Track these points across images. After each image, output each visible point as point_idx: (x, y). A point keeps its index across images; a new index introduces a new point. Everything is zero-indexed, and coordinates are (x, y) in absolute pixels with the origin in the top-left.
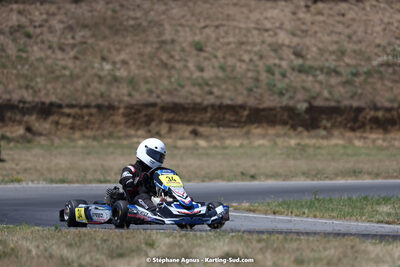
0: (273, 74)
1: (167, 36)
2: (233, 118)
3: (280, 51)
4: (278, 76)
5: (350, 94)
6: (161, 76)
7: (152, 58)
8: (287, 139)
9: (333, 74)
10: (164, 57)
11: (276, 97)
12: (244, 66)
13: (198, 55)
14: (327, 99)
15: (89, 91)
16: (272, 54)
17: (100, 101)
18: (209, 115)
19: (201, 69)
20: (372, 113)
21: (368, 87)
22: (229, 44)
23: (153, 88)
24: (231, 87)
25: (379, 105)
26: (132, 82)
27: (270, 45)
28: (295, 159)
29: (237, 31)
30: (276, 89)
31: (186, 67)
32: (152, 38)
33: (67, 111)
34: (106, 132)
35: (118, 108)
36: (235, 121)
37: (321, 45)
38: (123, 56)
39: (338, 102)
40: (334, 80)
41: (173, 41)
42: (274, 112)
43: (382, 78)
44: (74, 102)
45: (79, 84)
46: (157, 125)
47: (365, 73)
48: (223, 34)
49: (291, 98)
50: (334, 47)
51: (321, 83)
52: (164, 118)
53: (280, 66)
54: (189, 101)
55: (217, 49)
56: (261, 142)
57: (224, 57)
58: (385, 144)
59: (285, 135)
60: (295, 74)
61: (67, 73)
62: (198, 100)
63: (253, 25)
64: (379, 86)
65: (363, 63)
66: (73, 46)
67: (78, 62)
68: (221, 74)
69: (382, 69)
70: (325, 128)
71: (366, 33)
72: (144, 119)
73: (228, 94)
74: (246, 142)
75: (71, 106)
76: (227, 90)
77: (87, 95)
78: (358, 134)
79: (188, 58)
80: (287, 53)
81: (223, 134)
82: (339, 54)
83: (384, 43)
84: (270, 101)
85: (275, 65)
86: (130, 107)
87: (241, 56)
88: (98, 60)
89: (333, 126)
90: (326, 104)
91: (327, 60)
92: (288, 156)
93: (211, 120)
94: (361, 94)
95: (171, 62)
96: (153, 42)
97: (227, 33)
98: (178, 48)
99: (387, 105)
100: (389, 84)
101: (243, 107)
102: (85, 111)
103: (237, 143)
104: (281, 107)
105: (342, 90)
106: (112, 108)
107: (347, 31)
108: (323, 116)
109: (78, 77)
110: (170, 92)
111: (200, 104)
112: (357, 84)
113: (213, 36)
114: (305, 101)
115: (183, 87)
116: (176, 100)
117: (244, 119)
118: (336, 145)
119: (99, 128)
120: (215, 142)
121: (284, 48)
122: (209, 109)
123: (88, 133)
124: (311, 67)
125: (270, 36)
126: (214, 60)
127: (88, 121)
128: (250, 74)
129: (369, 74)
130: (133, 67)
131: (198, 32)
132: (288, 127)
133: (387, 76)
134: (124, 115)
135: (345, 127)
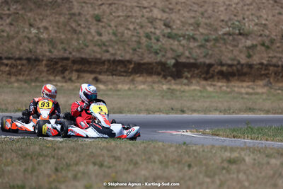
0: (150, 39)
1: (75, 10)
2: (122, 70)
3: (154, 23)
4: (154, 41)
5: (204, 54)
6: (72, 39)
7: (65, 26)
8: (161, 85)
9: (192, 40)
10: (74, 25)
11: (152, 55)
12: (130, 33)
13: (97, 25)
14: (188, 58)
15: (21, 48)
16: (150, 25)
17: (29, 56)
18: (106, 67)
19: (100, 35)
20: (219, 68)
21: (216, 49)
22: (119, 17)
23: (67, 47)
24: (121, 48)
25: (224, 62)
26: (51, 42)
27: (147, 18)
28: (168, 99)
29: (124, 8)
30: (152, 50)
31: (89, 32)
32: (65, 11)
33: (5, 61)
34: (33, 78)
35: (42, 60)
36: (124, 72)
37: (183, 20)
38: (44, 23)
39: (196, 60)
40: (192, 45)
41: (80, 14)
42: (151, 66)
43: (225, 43)
44: (11, 56)
45: (14, 42)
46: (69, 73)
47: (214, 40)
48: (114, 10)
49: (163, 56)
50: (192, 21)
51: (183, 46)
52: (74, 68)
53: (155, 34)
54: (92, 57)
55: (111, 21)
56: (143, 87)
57: (116, 27)
58: (228, 90)
59: (159, 82)
60: (166, 39)
61: (5, 34)
62: (99, 56)
63: (135, 4)
64: (223, 49)
65: (212, 32)
66: (9, 15)
67: (12, 27)
68: (114, 38)
69: (226, 37)
70: (187, 78)
71: (214, 11)
72: (60, 69)
73: (119, 52)
74: (132, 87)
75: (9, 58)
76: (119, 49)
77: (20, 51)
78: (209, 83)
79: (91, 26)
80: (160, 24)
81: (116, 81)
82: (196, 26)
83: (226, 19)
84: (148, 58)
85: (151, 32)
86: (50, 60)
87: (127, 25)
88: (28, 26)
89: (192, 76)
90: (187, 61)
91: (187, 30)
92: (163, 97)
93: (107, 70)
94: (212, 55)
95: (78, 29)
96: (65, 14)
97: (117, 9)
98: (84, 19)
99: (229, 62)
100: (231, 48)
101: (129, 62)
102: (18, 62)
103: (126, 87)
104: (156, 63)
105: (198, 51)
106: (37, 60)
107: (201, 10)
108: (185, 69)
109: (13, 38)
110: (79, 51)
111: (100, 59)
112: (208, 47)
113: (108, 11)
114: (173, 58)
115: (87, 46)
116: (83, 56)
117: (130, 71)
118: (195, 90)
119: (29, 75)
120: (110, 87)
121: (157, 21)
122: (106, 63)
123: (21, 78)
124: (176, 35)
125: (147, 12)
126: (109, 28)
127: (21, 69)
128: (134, 39)
129: (216, 40)
130: (52, 32)
131: (97, 7)
132: (161, 76)
133: (229, 42)
134: (47, 66)
135: (200, 77)
